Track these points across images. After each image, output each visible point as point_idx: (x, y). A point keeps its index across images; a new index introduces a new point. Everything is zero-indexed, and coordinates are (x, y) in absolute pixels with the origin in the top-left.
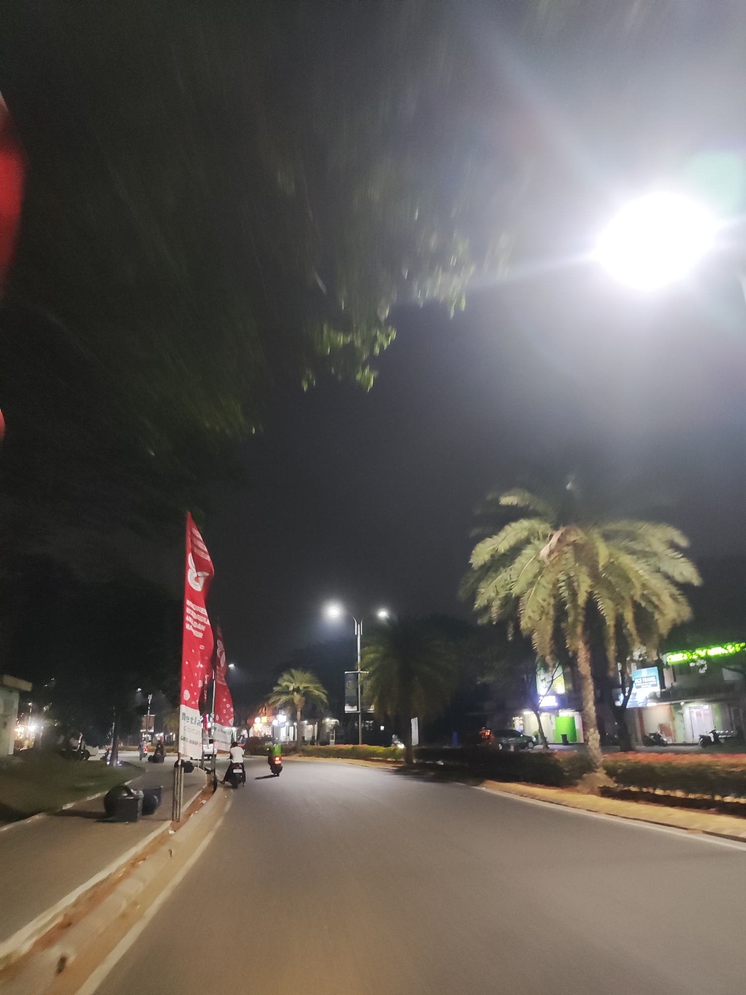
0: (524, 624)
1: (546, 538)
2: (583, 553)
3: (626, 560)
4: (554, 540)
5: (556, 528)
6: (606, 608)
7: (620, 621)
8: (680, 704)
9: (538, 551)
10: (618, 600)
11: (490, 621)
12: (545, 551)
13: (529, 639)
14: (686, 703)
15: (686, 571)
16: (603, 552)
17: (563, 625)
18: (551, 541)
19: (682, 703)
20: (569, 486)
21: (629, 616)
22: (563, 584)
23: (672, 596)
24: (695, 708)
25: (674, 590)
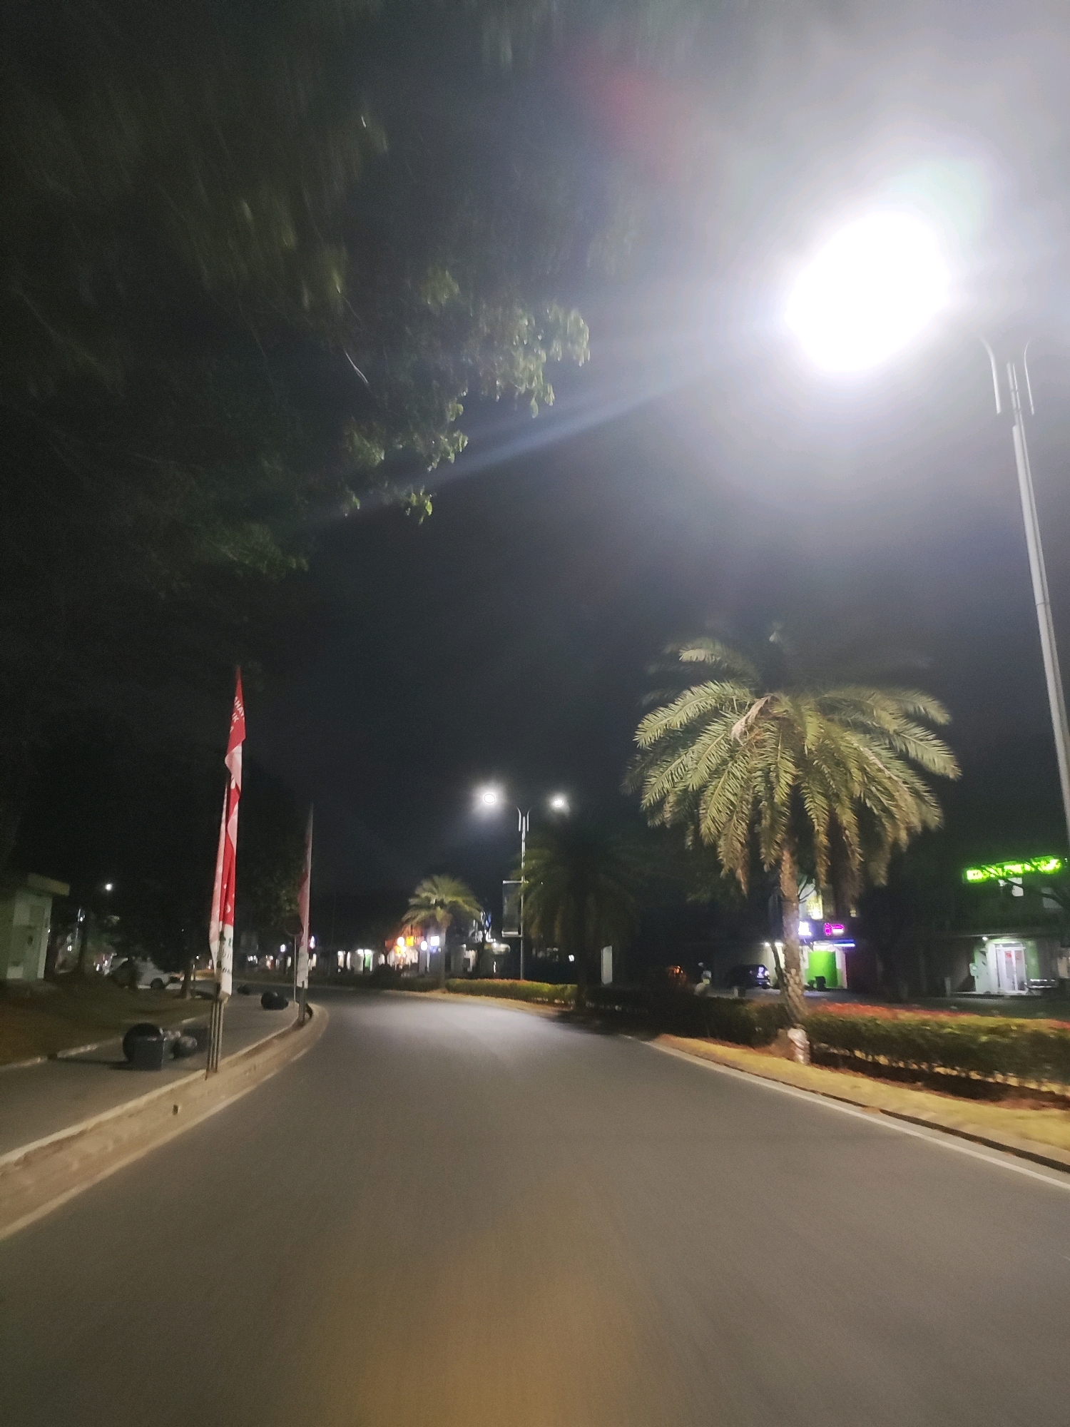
0: (706, 826)
1: (742, 708)
2: (789, 732)
3: (854, 740)
4: (754, 711)
5: (759, 695)
6: (816, 807)
7: (835, 828)
8: (981, 938)
9: (728, 726)
10: (832, 797)
11: (663, 824)
12: (738, 727)
13: (713, 847)
14: (991, 938)
15: (938, 759)
16: (813, 729)
17: (757, 829)
18: (749, 713)
19: (985, 939)
20: (772, 638)
21: (847, 818)
22: (759, 773)
23: (916, 793)
24: (1005, 945)
25: (919, 786)
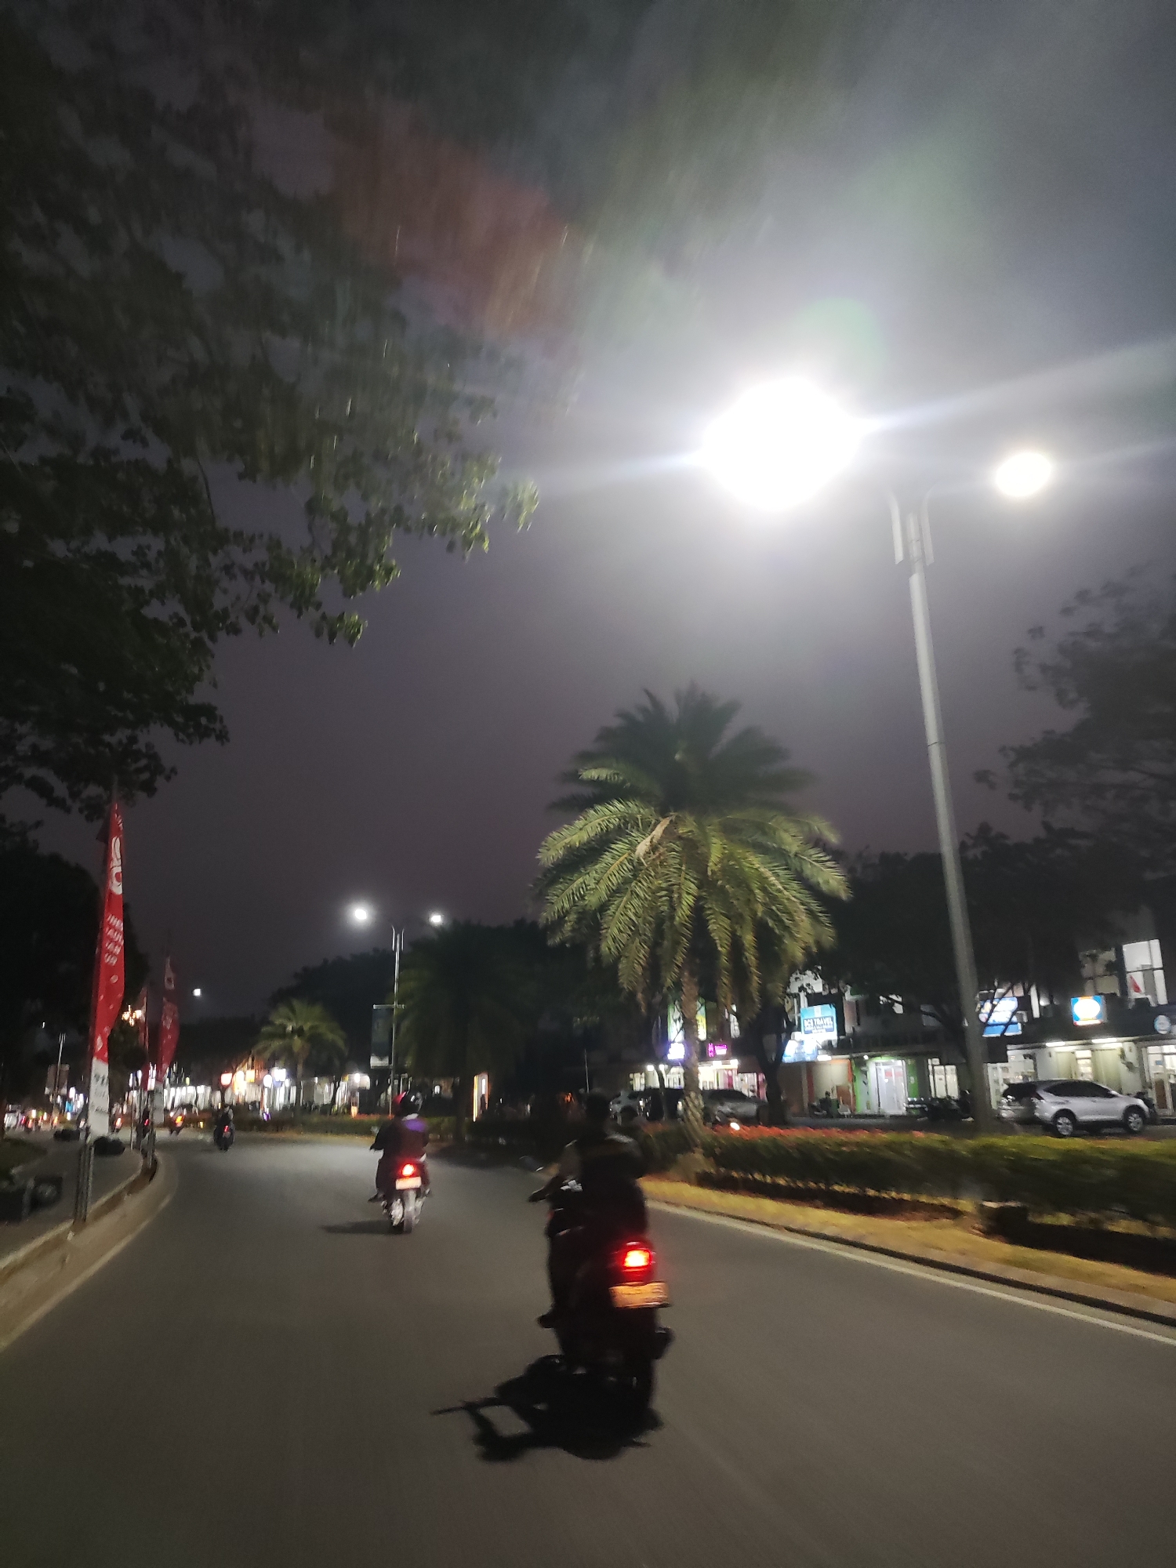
0: (607, 946)
1: (648, 827)
2: (693, 853)
3: (755, 862)
4: (658, 831)
5: (664, 814)
6: (718, 928)
7: (736, 946)
8: (862, 1058)
9: (633, 847)
10: (735, 918)
11: (563, 943)
12: (643, 847)
13: (613, 968)
14: (871, 1057)
15: (832, 879)
16: (716, 851)
17: (659, 952)
18: (654, 833)
19: (866, 1057)
20: (677, 757)
21: (749, 939)
22: (664, 893)
23: (810, 913)
24: (884, 1064)
25: (815, 906)
